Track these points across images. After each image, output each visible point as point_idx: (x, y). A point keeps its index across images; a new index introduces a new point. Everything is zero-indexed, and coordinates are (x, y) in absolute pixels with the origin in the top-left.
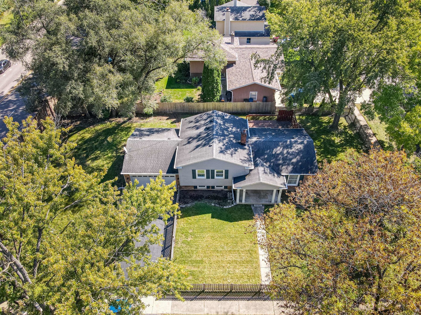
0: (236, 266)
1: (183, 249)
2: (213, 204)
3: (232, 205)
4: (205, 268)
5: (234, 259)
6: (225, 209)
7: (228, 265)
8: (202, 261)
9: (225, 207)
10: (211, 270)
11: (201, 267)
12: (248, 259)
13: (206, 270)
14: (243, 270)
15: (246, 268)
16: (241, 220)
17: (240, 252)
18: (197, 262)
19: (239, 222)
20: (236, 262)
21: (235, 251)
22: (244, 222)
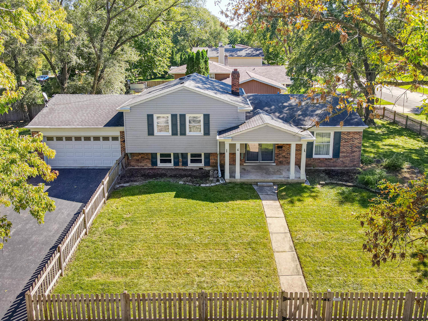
0: (218, 272)
1: (101, 244)
2: (181, 183)
3: (217, 183)
4: (141, 276)
5: (215, 258)
6: (204, 188)
7: (200, 270)
8: (138, 264)
9: (202, 185)
10: (156, 281)
11: (132, 276)
12: (248, 258)
13: (142, 281)
14: (237, 280)
15: (243, 275)
16: (232, 199)
17: (230, 246)
18: (125, 265)
19: (230, 202)
20: (219, 264)
21: (217, 244)
22: (239, 202)
